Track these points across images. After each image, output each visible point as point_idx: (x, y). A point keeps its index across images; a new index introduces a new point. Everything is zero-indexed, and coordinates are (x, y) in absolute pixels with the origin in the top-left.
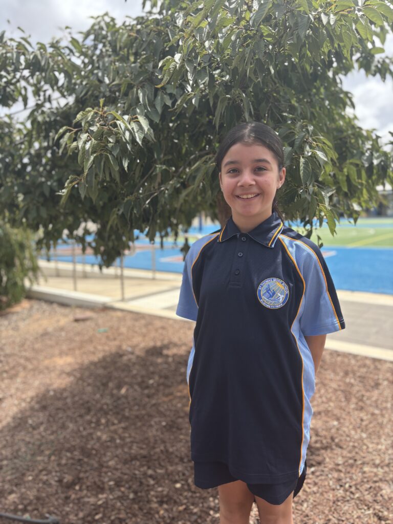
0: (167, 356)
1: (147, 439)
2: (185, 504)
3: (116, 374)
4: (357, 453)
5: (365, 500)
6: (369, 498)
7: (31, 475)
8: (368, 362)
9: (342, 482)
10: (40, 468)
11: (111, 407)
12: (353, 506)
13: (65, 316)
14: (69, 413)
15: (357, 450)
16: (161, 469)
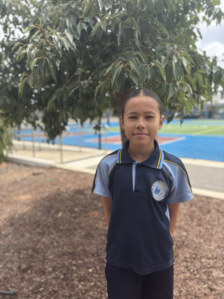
0: (87, 195)
1: (73, 243)
2: (94, 281)
3: (56, 205)
4: (198, 251)
5: (202, 279)
6: (204, 277)
7: (2, 264)
8: (204, 199)
9: (189, 268)
10: (8, 260)
11: (52, 224)
12: (195, 283)
13: (27, 171)
14: (27, 228)
15: (197, 249)
16: (80, 260)
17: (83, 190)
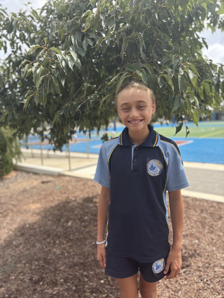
0: (96, 203)
1: (83, 252)
2: (106, 293)
3: (65, 214)
4: (210, 259)
5: (217, 289)
6: (219, 287)
7: (14, 276)
8: (214, 204)
9: (202, 278)
10: (19, 271)
11: (62, 234)
12: (209, 292)
13: (36, 180)
14: (38, 238)
16: (91, 271)
17: (92, 198)
